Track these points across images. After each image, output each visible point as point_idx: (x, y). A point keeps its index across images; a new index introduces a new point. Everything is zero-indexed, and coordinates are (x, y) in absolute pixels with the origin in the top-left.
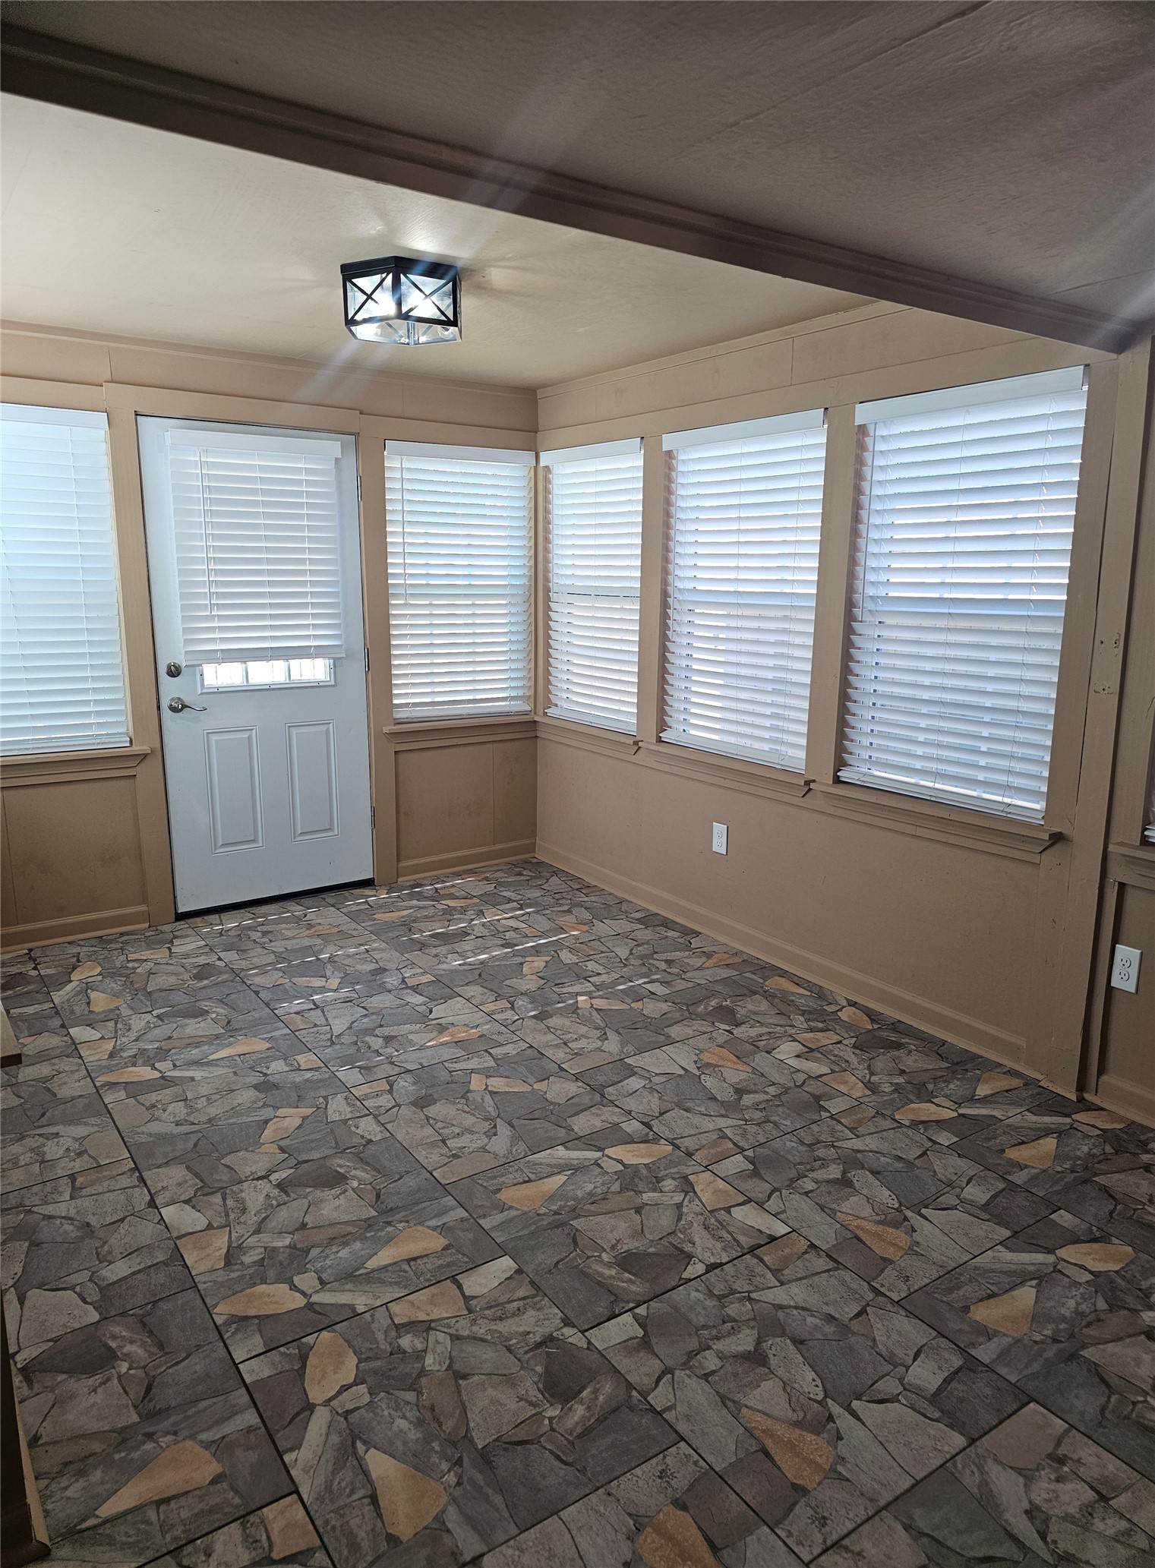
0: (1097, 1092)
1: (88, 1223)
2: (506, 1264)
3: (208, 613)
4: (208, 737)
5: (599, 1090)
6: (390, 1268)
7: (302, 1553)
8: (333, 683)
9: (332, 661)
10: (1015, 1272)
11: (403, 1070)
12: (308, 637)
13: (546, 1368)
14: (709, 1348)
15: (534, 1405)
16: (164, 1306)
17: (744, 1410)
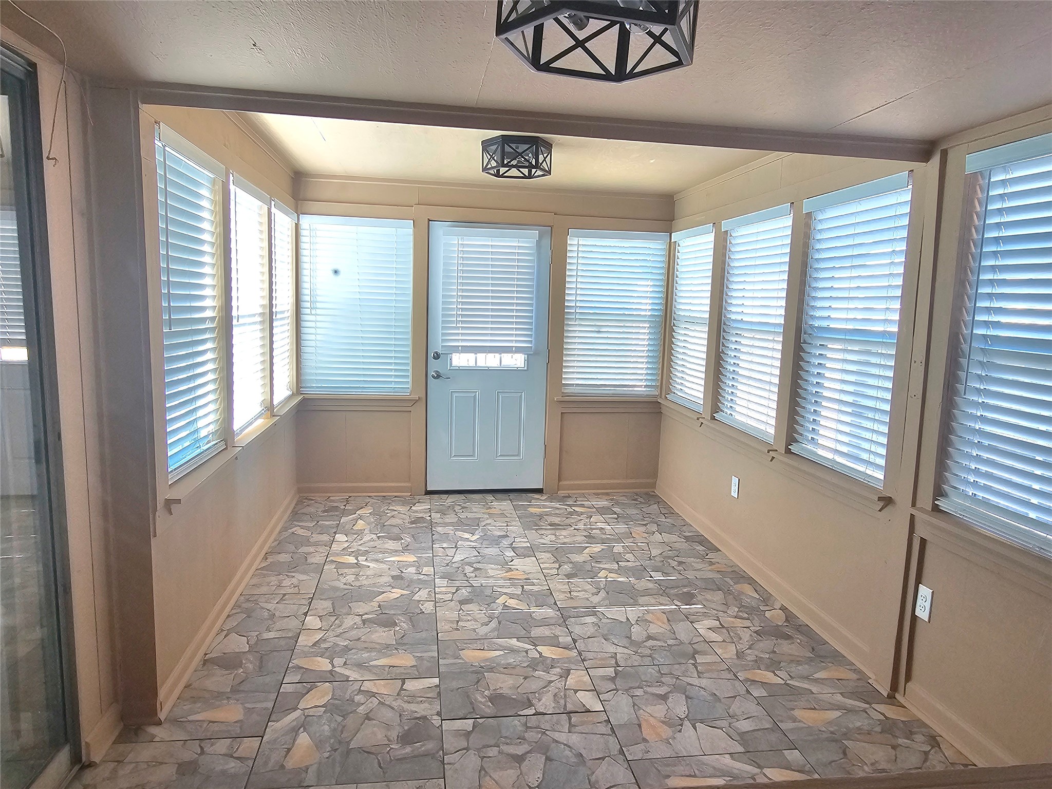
0: (904, 694)
1: (275, 614)
2: (436, 681)
3: (455, 325)
4: (451, 394)
5: (564, 618)
6: (379, 667)
7: (244, 758)
8: (526, 368)
9: (526, 356)
10: (722, 770)
11: (470, 585)
12: (512, 341)
13: (409, 729)
14: (498, 747)
15: (389, 740)
16: (275, 653)
17: (488, 778)
